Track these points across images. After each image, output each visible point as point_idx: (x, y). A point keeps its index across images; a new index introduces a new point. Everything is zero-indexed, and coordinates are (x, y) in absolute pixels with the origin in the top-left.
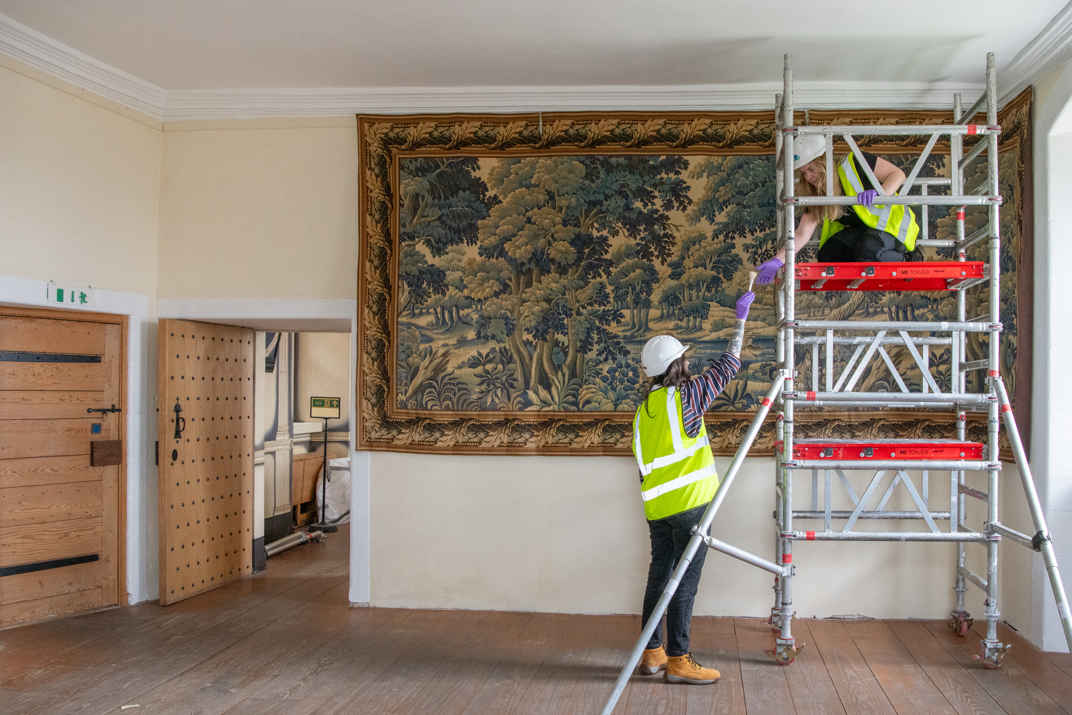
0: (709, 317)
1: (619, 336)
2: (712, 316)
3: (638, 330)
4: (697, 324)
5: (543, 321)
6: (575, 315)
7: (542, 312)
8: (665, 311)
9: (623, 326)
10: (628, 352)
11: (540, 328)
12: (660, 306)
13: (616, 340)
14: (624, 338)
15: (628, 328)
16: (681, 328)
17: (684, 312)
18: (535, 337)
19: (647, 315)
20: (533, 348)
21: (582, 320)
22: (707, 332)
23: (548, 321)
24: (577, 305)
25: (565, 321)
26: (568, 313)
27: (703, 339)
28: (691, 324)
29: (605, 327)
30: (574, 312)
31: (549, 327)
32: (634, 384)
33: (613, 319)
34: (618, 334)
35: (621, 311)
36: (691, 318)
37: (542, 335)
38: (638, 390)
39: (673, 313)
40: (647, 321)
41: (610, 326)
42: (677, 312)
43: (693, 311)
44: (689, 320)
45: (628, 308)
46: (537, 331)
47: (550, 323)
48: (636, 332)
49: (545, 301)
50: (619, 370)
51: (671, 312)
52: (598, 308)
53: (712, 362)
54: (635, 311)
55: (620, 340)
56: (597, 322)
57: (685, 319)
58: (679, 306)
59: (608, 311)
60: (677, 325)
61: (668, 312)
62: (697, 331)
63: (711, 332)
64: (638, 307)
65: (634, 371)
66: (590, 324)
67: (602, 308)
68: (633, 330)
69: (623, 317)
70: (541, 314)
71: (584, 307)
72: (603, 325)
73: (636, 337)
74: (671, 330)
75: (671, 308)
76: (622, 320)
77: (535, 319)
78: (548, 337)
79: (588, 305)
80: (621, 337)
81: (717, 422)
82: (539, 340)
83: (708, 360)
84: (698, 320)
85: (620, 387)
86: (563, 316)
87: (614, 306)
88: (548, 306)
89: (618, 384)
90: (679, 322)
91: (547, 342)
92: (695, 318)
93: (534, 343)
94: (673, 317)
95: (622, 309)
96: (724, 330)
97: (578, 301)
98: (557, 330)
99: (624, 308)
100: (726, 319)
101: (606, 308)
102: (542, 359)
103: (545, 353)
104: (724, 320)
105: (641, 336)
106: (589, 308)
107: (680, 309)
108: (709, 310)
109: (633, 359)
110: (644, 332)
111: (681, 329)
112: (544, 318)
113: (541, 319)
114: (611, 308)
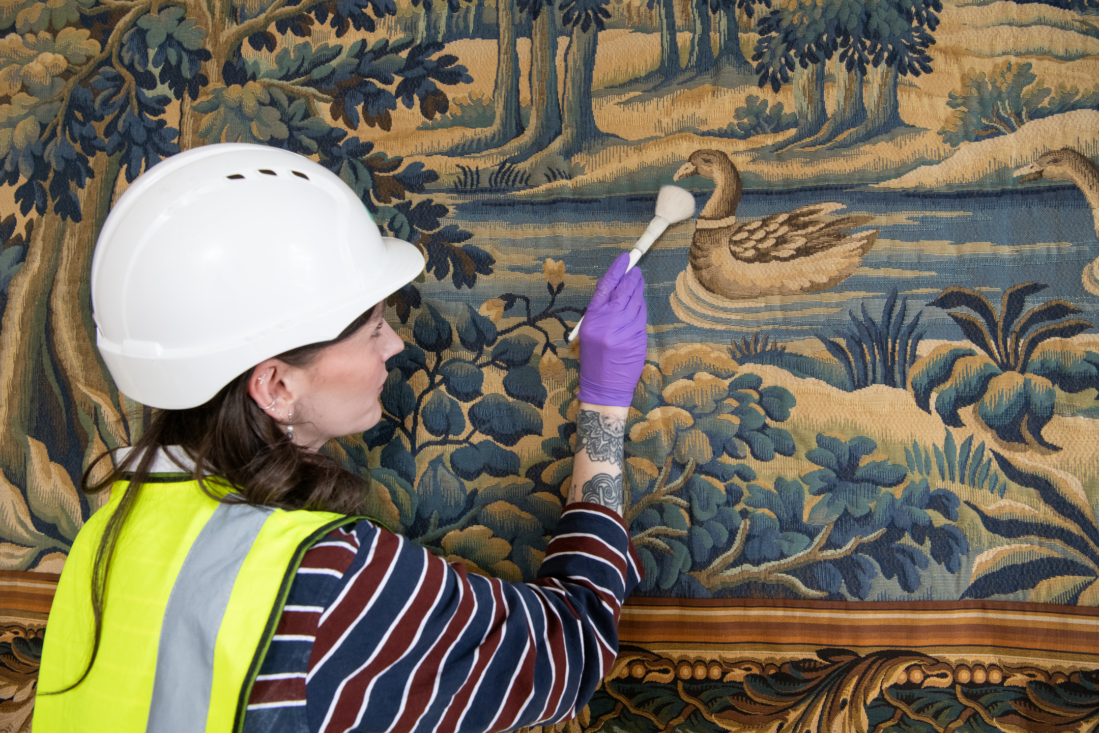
0: (939, 62)
1: (432, 176)
2: (955, 53)
3: (539, 145)
4: (871, 96)
5: (69, 118)
6: (215, 82)
7: (67, 74)
8: (684, 38)
9: (458, 122)
10: (484, 263)
11: (50, 154)
12: (659, 11)
13: (416, 199)
14: (458, 189)
15: (486, 132)
16: (777, 123)
17: (790, 40)
18: (25, 197)
19: (589, 60)
20: (13, 251)
21: (250, 104)
22: (929, 142)
23: (91, 116)
24: (232, 29)
25: (171, 116)
26: (187, 73)
27: (909, 181)
28: (833, 99)
29: (365, 132)
30: (212, 69)
31: (90, 146)
32: (511, 439)
33: (406, 91)
34: (432, 164)
35: (450, 48)
36: (835, 66)
37: (60, 186)
38: (535, 471)
39: (732, 46)
40: (585, 94)
41: (386, 124)
42: (750, 39)
43: (841, 30)
44: (821, 80)
45: (487, 31)
46: (40, 167)
47: (99, 128)
48: (524, 154)
49: (85, 22)
50: (431, 360)
51: (717, 39)
52: (333, 41)
53: (963, 311)
54: (523, 44)
55: (439, 199)
56: (324, 109)
57: (801, 76)
58: (760, 9)
59: (383, 49)
60: (753, 109)
61: (704, 40)
62: (869, 137)
63: (952, 139)
64: (537, 23)
65: (510, 365)
66: (286, 119)
67: (353, 36)
68: (513, 146)
69: (457, 76)
70: (64, 88)
71: (262, 40)
72: (352, 123)
73: (526, 181)
74: (721, 134)
75: (720, 20)
76: (453, 93)
77: (32, 110)
78: (82, 195)
79: (282, 29)
80: (447, 180)
81: (1007, 671)
82: (41, 211)
83: (943, 302)
84: (876, 74)
85: (433, 452)
86: (163, 89)
87: (411, 27)
88: (93, 47)
89: (424, 435)
90: (766, 94)
91: (77, 218)
92: (856, 66)
93: (20, 229)
94: (729, 70)
95: (451, 36)
96: (1030, 127)
97: (235, 14)
98: (126, 159)
99: (462, 34)
100: (1038, 67)
101: (373, 39)
102: (50, 311)
103: (62, 275)
104: (1024, 75)
105: (552, 175)
106: (288, 41)
107: (766, 26)
108: (934, 23)
109: (509, 300)
110: (568, 153)
111: (778, 129)
112: (74, 104)
113: (61, 109)
114: (398, 36)
